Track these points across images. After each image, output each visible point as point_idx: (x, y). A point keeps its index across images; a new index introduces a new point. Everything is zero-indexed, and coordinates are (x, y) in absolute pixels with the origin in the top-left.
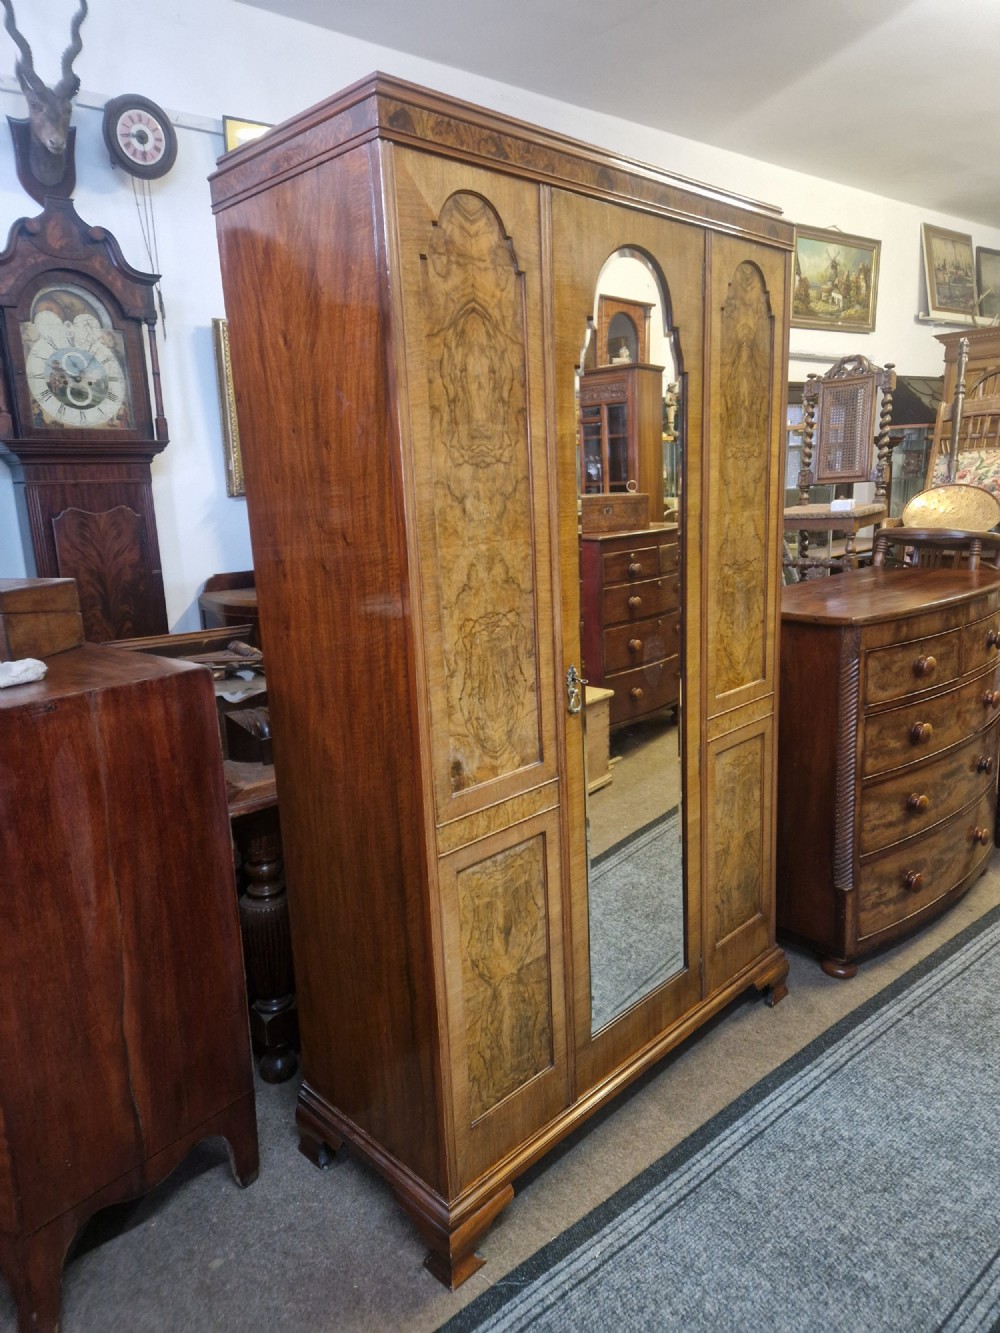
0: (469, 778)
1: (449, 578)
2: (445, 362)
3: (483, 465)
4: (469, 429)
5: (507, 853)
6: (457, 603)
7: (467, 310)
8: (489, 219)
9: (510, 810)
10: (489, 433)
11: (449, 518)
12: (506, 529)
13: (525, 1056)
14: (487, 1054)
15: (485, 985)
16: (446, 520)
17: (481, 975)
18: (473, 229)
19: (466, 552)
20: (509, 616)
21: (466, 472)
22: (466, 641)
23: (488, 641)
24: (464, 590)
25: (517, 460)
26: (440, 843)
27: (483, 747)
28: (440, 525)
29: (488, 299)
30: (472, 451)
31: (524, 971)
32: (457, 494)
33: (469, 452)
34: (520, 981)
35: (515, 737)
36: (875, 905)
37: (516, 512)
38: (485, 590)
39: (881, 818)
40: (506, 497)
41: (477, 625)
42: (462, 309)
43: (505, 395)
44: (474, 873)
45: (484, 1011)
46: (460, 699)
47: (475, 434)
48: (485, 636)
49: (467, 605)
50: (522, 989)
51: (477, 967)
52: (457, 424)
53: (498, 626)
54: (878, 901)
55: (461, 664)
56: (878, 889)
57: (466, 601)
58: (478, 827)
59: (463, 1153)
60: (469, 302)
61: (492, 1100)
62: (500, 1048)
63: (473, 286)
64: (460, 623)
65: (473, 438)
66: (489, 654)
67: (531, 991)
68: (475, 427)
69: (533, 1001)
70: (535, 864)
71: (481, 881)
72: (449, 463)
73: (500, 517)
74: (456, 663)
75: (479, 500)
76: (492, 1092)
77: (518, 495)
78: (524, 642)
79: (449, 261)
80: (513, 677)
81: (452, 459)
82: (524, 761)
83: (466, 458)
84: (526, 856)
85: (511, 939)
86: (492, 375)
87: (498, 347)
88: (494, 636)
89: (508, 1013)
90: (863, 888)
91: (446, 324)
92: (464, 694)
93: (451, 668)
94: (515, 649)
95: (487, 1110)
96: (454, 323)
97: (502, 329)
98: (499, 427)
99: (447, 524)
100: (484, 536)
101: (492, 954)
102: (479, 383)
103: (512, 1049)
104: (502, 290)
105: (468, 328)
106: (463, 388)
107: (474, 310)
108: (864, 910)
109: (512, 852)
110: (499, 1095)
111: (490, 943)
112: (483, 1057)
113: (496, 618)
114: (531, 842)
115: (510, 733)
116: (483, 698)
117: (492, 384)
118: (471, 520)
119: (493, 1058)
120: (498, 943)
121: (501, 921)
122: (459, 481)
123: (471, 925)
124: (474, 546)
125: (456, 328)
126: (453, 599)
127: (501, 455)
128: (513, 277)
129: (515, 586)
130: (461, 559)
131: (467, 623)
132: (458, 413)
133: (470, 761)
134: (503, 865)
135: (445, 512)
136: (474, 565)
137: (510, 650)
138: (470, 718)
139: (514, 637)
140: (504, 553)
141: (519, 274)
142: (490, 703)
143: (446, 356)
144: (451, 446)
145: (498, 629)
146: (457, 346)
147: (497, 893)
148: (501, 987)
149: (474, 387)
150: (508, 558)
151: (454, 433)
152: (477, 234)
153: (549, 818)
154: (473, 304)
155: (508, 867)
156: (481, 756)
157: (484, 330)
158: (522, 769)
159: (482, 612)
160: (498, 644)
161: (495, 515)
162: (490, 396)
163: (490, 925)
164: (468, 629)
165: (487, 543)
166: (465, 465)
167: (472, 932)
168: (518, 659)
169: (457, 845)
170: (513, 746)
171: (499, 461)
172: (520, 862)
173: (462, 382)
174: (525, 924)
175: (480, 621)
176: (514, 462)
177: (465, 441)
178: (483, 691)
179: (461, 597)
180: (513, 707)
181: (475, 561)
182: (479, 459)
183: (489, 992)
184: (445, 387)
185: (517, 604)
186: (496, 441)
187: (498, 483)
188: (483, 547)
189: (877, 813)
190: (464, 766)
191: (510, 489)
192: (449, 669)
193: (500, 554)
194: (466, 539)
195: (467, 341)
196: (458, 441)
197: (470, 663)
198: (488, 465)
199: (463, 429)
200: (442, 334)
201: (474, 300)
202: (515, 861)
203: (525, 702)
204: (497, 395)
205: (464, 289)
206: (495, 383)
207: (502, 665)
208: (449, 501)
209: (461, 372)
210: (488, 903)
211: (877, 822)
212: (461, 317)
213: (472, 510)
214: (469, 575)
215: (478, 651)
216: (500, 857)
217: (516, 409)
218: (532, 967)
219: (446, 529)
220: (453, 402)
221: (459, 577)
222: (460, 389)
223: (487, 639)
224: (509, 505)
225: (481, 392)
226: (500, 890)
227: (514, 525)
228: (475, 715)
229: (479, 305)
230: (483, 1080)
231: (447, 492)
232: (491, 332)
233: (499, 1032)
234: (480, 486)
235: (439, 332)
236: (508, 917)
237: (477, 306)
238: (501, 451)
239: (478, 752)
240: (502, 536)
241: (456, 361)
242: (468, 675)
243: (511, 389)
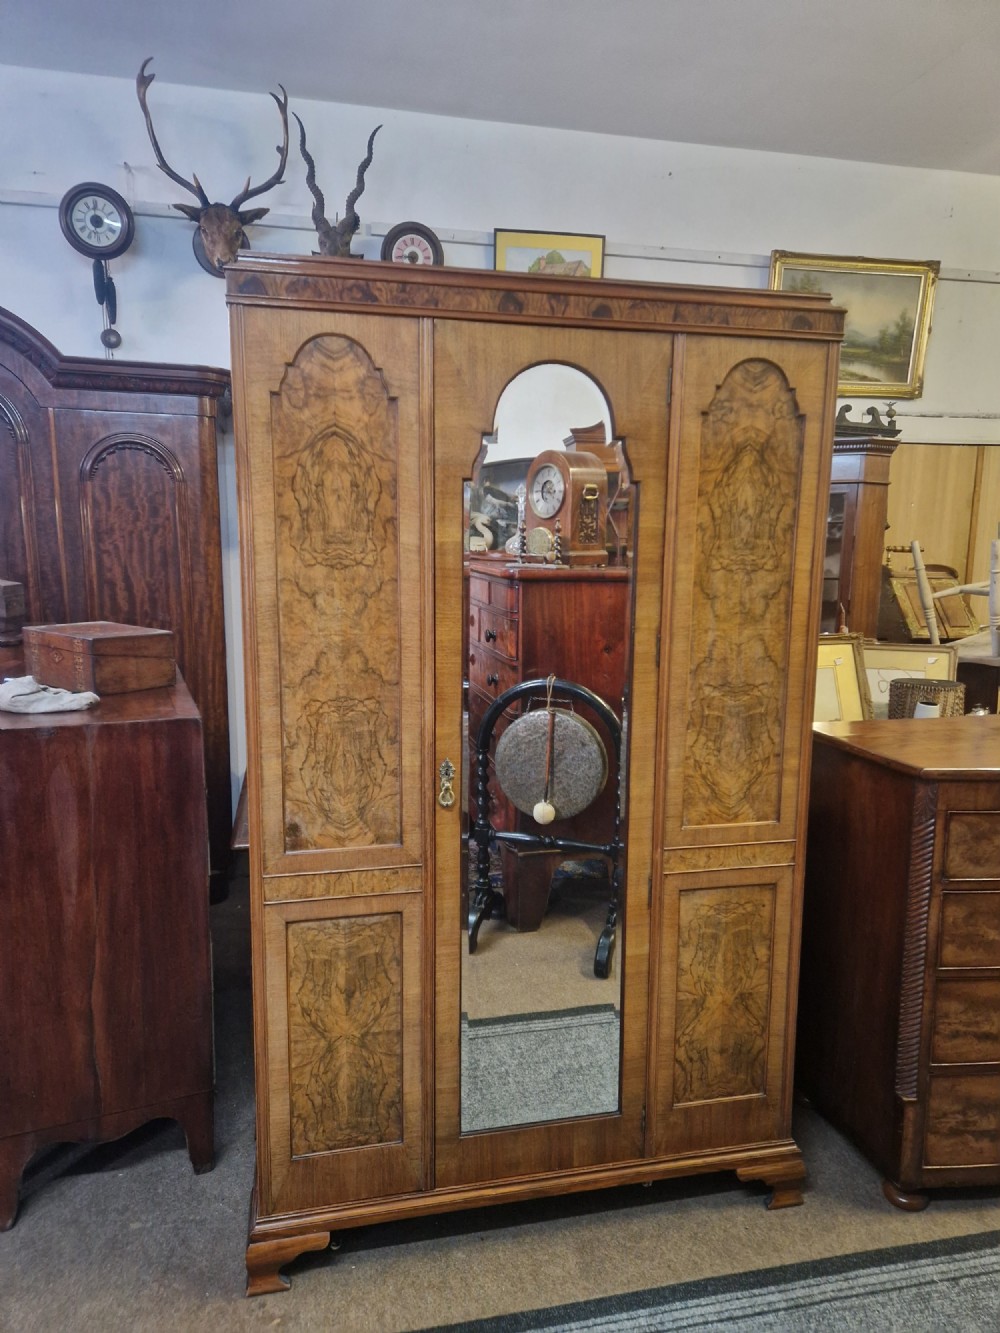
0: (307, 842)
1: (293, 662)
2: (298, 479)
3: (339, 566)
4: (324, 535)
5: (353, 920)
6: (301, 684)
7: (326, 434)
8: (357, 355)
9: (355, 881)
10: (348, 539)
11: (296, 610)
12: (366, 624)
13: (367, 1119)
14: (318, 1100)
15: (318, 1035)
16: (292, 612)
17: (314, 1025)
18: (337, 365)
19: (315, 641)
20: (366, 702)
21: (319, 571)
22: (310, 719)
23: (338, 723)
24: (310, 673)
25: (383, 563)
26: (267, 892)
27: (327, 817)
28: (284, 616)
29: (352, 424)
30: (327, 554)
31: (369, 1038)
32: (307, 590)
33: (324, 555)
34: (363, 1046)
35: (369, 816)
36: (954, 1132)
37: (379, 609)
38: (336, 676)
39: (968, 1025)
40: (366, 596)
41: (325, 706)
42: (321, 433)
43: (371, 505)
44: (309, 929)
45: (315, 1058)
46: (301, 769)
47: (331, 540)
48: (335, 717)
49: (314, 688)
50: (365, 1054)
51: (309, 1015)
52: (309, 530)
53: (352, 710)
54: (962, 1128)
55: (304, 739)
56: (963, 1113)
57: (313, 684)
58: (314, 887)
59: (279, 1179)
60: (329, 427)
61: (322, 1146)
62: (334, 1100)
63: (335, 413)
64: (305, 702)
65: (328, 543)
66: (339, 734)
67: (377, 1060)
68: (332, 534)
69: (380, 1071)
70: (388, 941)
71: (317, 938)
72: (299, 563)
73: (359, 613)
74: (298, 736)
75: (333, 596)
76: (320, 1136)
77: (382, 595)
78: (386, 728)
79: (307, 395)
80: (370, 759)
81: (302, 560)
82: (378, 839)
83: (319, 560)
84: (378, 929)
85: (354, 1002)
86: (355, 489)
87: (363, 464)
88: (346, 718)
89: (346, 1071)
90: (934, 1103)
91: (300, 447)
92: (306, 765)
93: (292, 740)
94: (373, 734)
95: (314, 1151)
96: (311, 445)
97: (370, 449)
98: (362, 534)
99: (292, 615)
100: (338, 629)
101: (329, 1009)
102: (339, 496)
103: (350, 1109)
104: (371, 415)
105: (327, 450)
106: (318, 501)
107: (334, 434)
108: (936, 1133)
109: (359, 920)
110: (331, 1144)
111: (326, 998)
112: (312, 1101)
113: (351, 703)
114: (386, 917)
115: (361, 811)
116: (329, 773)
117: (354, 496)
118: (323, 613)
119: (324, 1106)
120: (338, 1000)
121: (342, 981)
122: (310, 580)
123: (303, 975)
124: (325, 636)
125: (312, 450)
126: (298, 680)
127: (363, 559)
128: (386, 402)
129: (376, 677)
130: (309, 647)
131: (313, 703)
132: (311, 521)
133: (310, 826)
134: (347, 931)
135: (291, 605)
136: (325, 653)
137: (366, 734)
138: (313, 788)
139: (372, 723)
140: (361, 645)
141: (393, 400)
142: (339, 779)
143: (299, 473)
144: (303, 550)
145: (351, 714)
146: (313, 466)
147: (337, 954)
148: (337, 1043)
149: (331, 500)
150: (368, 651)
151: (305, 539)
152: (341, 369)
153: (407, 901)
154: (334, 429)
155: (352, 934)
156: (323, 825)
157: (346, 450)
158: (375, 846)
159: (333, 695)
160: (351, 726)
161: (353, 611)
162: (352, 507)
163: (326, 982)
164: (314, 709)
165: (342, 635)
166: (318, 566)
167: (303, 982)
168: (376, 742)
169: (286, 898)
170: (365, 822)
171: (359, 563)
172: (368, 932)
173: (317, 494)
174: (375, 994)
175: (330, 703)
176: (379, 565)
177: (319, 546)
178: (329, 765)
179: (307, 679)
180: (366, 787)
181: (325, 650)
182: (335, 562)
183: (323, 1043)
184: (297, 500)
185: (378, 694)
186: (358, 547)
187: (357, 584)
188: (337, 639)
189: (964, 1018)
190: (303, 829)
191: (373, 589)
192: (289, 742)
193: (358, 646)
194: (317, 629)
195: (326, 460)
196: (311, 545)
197: (315, 738)
198: (346, 567)
199: (317, 536)
200: (296, 456)
201: (335, 425)
202: (363, 930)
203: (384, 784)
204: (360, 506)
205: (323, 417)
206: (357, 496)
207: (355, 747)
208: (297, 595)
209: (317, 486)
210: (327, 960)
211: (962, 1029)
212: (319, 440)
213: (324, 605)
214: (317, 662)
215: (324, 729)
216: (343, 922)
217: (383, 518)
218: (381, 1038)
219: (292, 619)
220: (305, 512)
221: (305, 662)
222: (314, 502)
223: (338, 720)
224: (371, 603)
225: (340, 504)
226: (342, 952)
227: (376, 622)
228: (319, 786)
229: (341, 429)
230: (310, 1122)
231: (295, 588)
232: (356, 452)
233: (333, 1085)
234: (335, 585)
235: (292, 454)
236: (349, 980)
237: (338, 430)
238: (362, 555)
239: (320, 820)
240: (361, 630)
241: (311, 478)
242: (312, 749)
243: (379, 500)
